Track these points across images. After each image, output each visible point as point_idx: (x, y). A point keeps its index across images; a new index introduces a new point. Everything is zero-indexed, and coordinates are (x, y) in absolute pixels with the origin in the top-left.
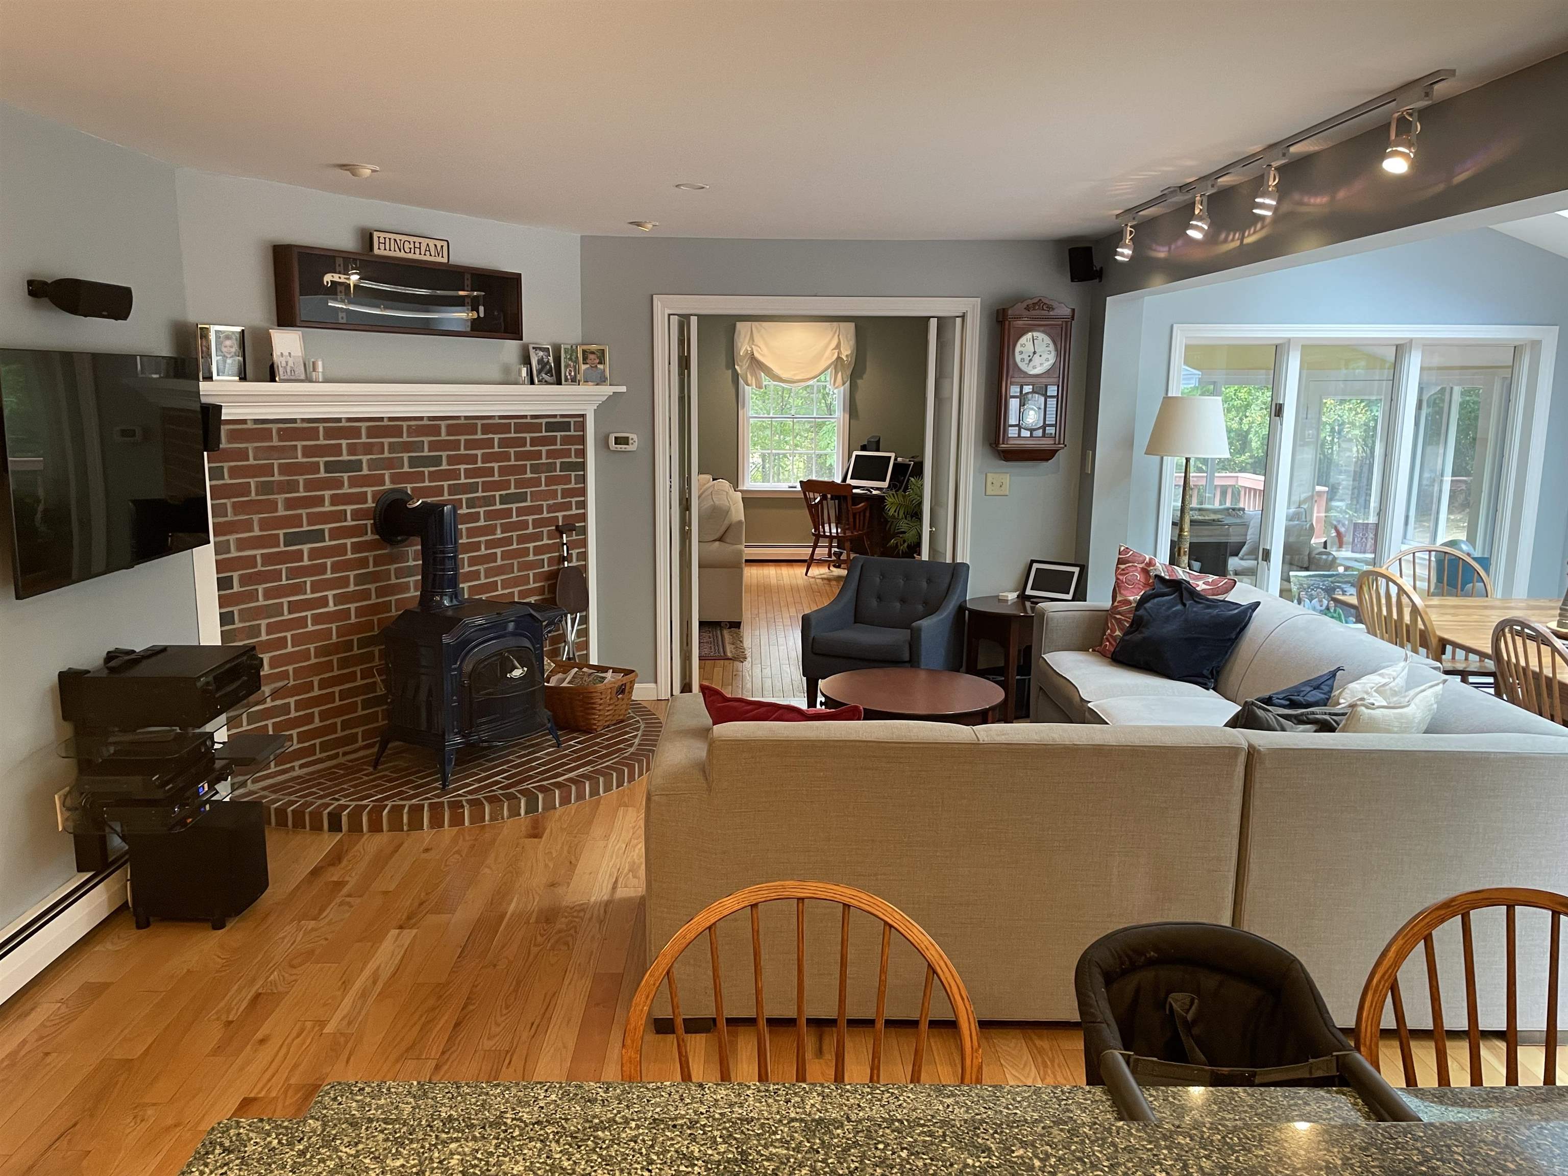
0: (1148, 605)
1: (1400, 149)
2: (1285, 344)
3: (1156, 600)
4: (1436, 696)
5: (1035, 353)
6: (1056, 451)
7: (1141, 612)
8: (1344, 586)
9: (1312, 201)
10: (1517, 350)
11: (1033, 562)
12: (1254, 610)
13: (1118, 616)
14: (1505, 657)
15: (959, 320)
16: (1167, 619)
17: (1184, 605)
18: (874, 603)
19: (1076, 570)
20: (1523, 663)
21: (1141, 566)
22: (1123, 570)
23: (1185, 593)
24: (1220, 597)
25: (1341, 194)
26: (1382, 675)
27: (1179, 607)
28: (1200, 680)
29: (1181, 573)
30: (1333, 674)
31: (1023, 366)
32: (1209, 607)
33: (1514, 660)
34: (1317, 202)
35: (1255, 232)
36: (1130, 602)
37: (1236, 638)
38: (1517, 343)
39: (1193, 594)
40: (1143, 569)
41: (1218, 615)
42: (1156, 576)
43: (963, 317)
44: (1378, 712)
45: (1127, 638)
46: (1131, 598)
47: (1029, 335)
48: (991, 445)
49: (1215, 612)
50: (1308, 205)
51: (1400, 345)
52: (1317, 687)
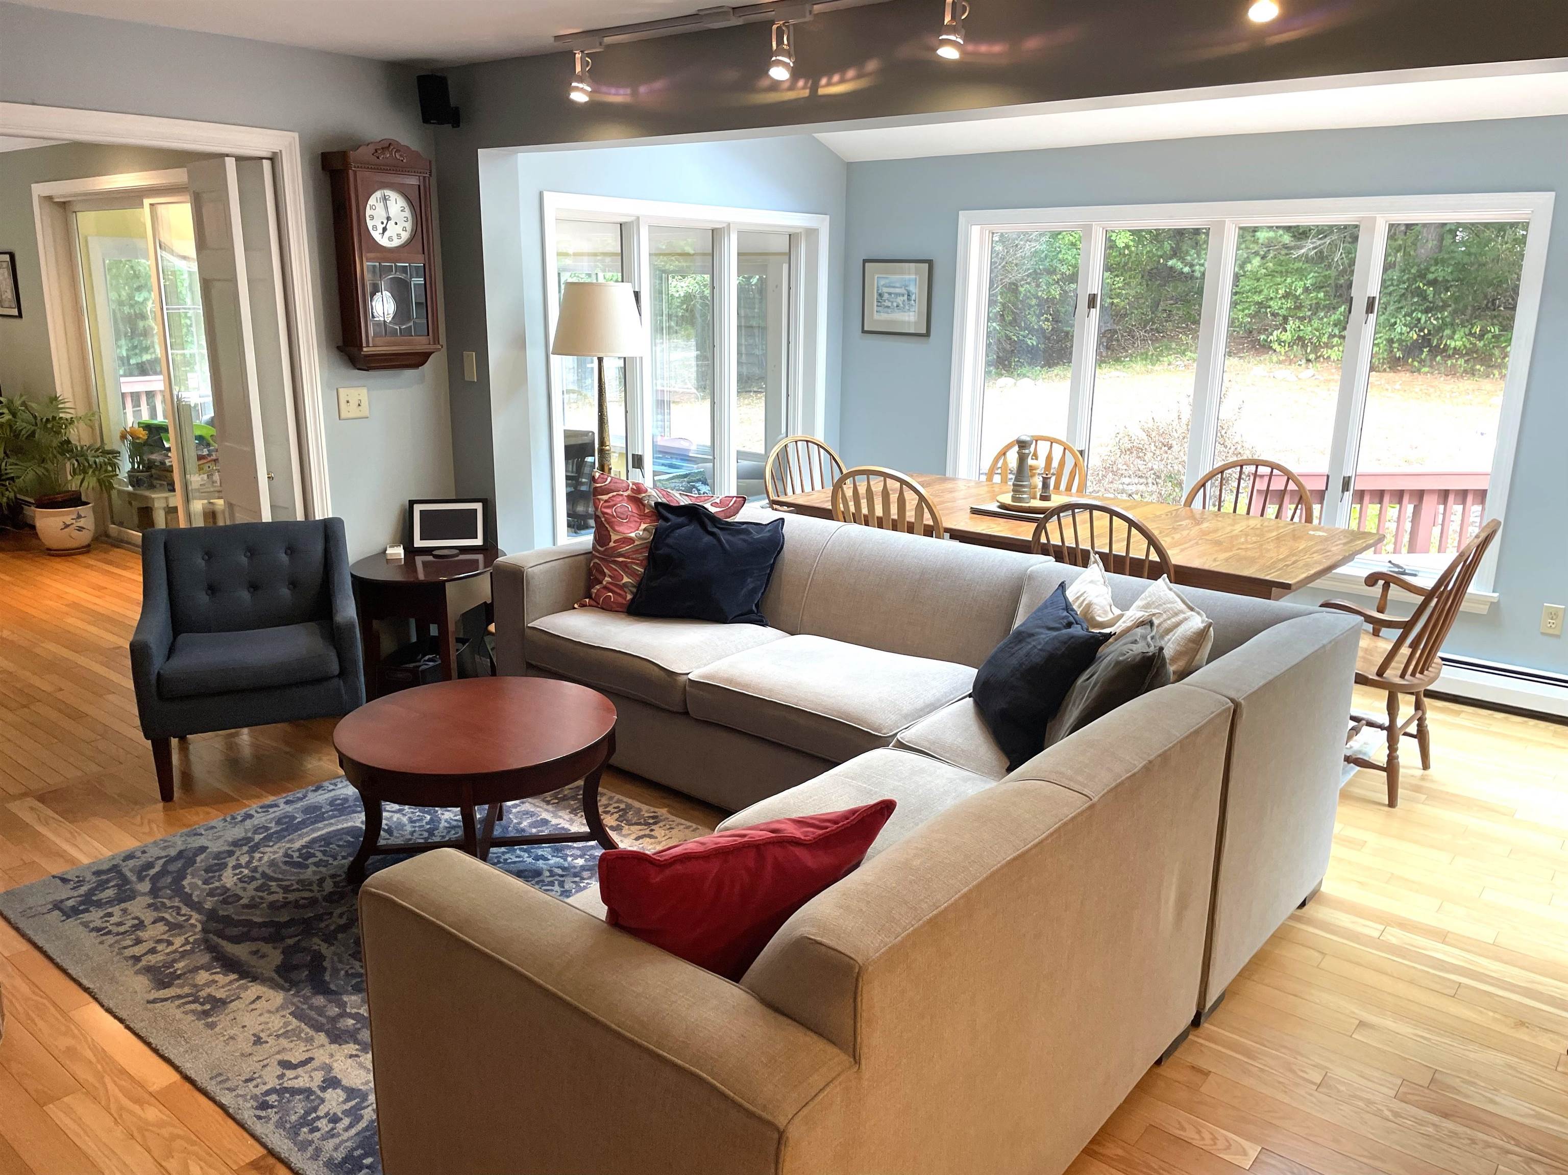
2: (632, 222)
5: (388, 219)
6: (430, 354)
7: (665, 551)
8: (697, 485)
10: (792, 238)
11: (412, 503)
12: (782, 529)
13: (621, 559)
15: (266, 164)
17: (712, 534)
18: (203, 598)
19: (478, 506)
21: (626, 494)
22: (606, 501)
23: (704, 520)
24: (735, 519)
28: (753, 616)
29: (678, 496)
31: (376, 235)
32: (738, 532)
36: (631, 541)
37: (774, 562)
38: (792, 231)
39: (711, 517)
42: (660, 504)
43: (273, 159)
46: (633, 535)
47: (378, 194)
48: (338, 348)
51: (717, 229)
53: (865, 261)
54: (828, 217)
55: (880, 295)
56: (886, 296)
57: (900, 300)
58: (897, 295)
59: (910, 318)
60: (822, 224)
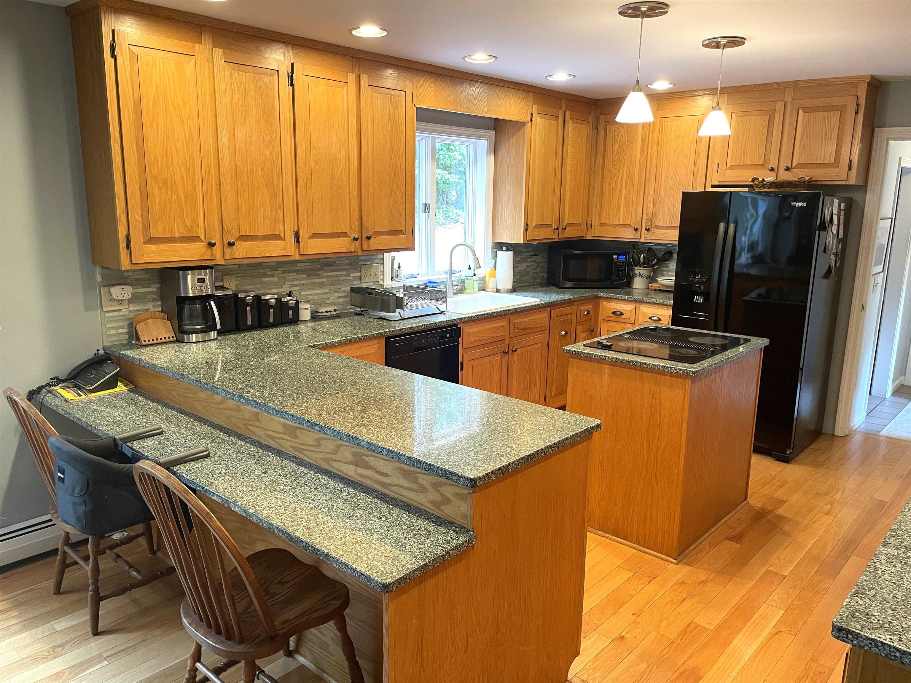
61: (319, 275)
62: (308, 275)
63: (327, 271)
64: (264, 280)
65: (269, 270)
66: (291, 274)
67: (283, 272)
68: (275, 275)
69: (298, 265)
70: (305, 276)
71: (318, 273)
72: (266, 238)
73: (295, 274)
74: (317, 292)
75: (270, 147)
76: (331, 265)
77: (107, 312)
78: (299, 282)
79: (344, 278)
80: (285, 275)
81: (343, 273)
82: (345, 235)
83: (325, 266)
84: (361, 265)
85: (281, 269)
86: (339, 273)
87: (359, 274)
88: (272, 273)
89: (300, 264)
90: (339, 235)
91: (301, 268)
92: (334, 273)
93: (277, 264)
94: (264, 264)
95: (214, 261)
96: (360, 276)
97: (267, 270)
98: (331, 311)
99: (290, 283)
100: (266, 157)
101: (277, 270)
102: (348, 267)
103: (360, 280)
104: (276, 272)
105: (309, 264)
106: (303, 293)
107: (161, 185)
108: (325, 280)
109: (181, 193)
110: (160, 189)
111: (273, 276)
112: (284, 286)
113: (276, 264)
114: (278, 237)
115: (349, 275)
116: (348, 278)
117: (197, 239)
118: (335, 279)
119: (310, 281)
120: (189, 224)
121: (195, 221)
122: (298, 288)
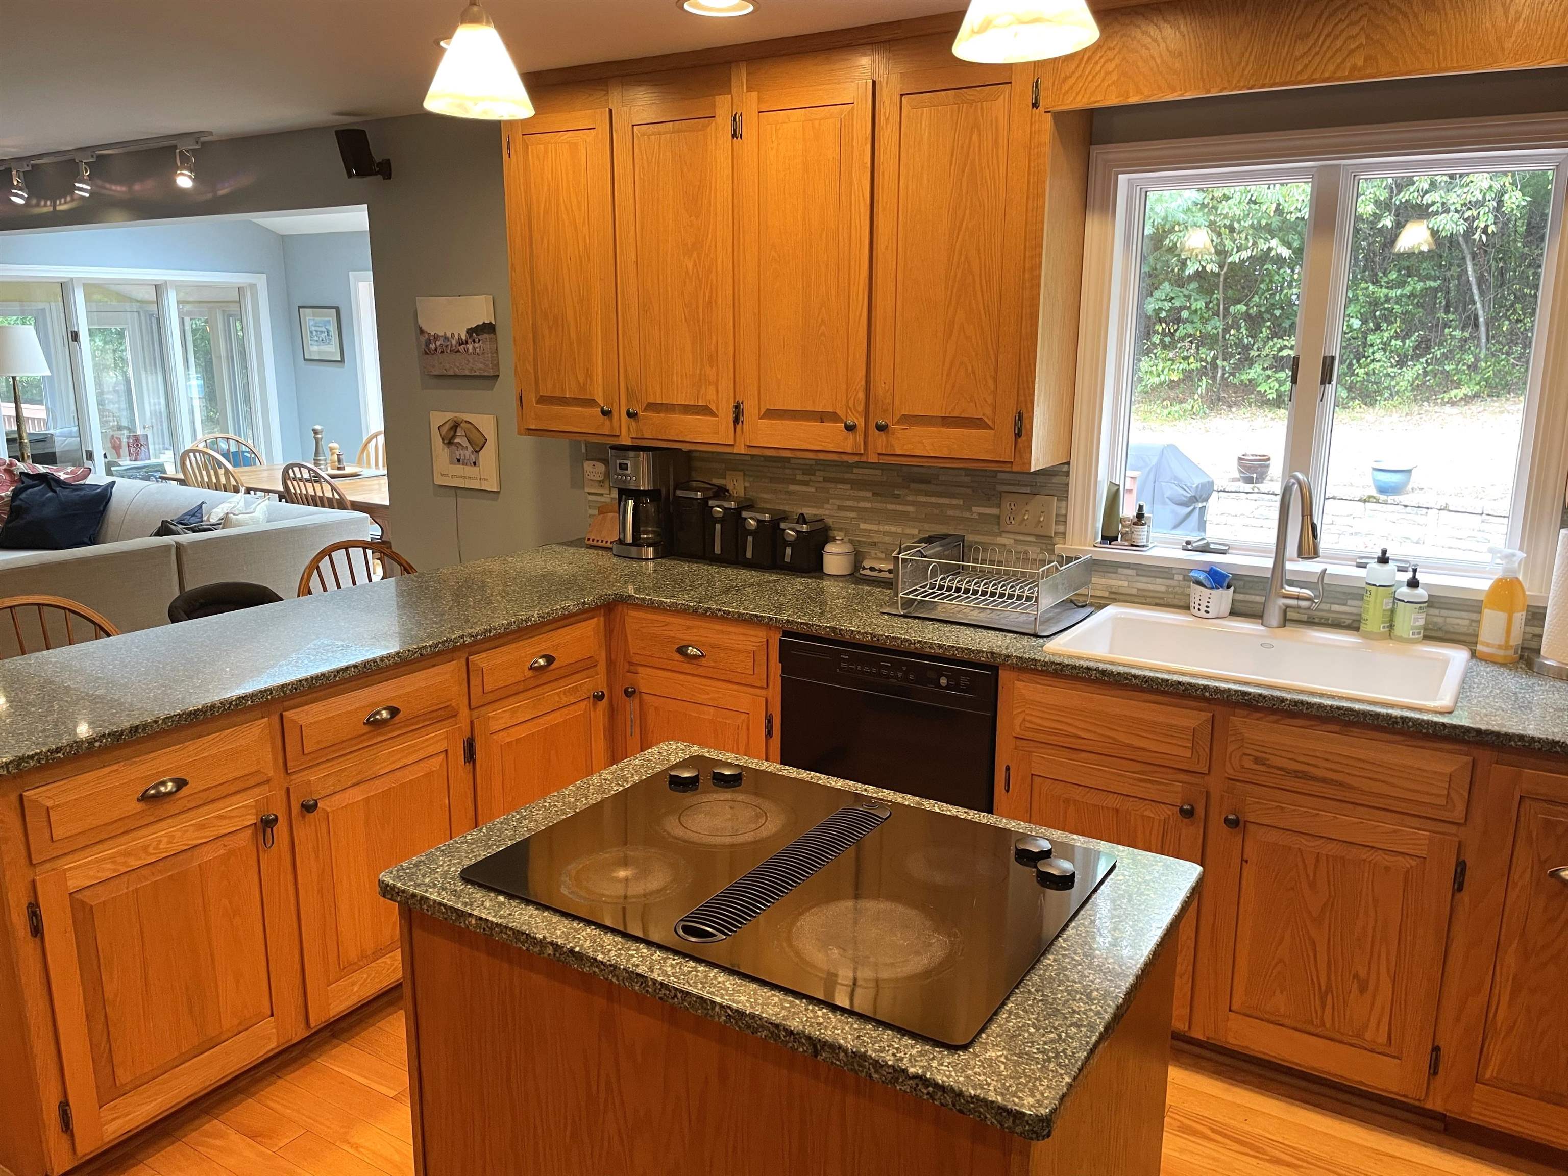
0: (23, 496)
1: (184, 172)
2: (68, 282)
3: (29, 491)
4: (266, 506)
7: (17, 503)
9: (114, 188)
10: (241, 290)
12: (112, 488)
14: (293, 491)
16: (43, 504)
17: (55, 492)
20: (304, 492)
23: (53, 483)
24: (82, 482)
25: (137, 187)
26: (230, 503)
27: (50, 494)
29: (41, 467)
30: (200, 506)
32: (76, 490)
33: (298, 491)
34: (118, 189)
35: (66, 203)
37: (104, 510)
38: (240, 285)
39: (58, 481)
40: (5, 470)
41: (85, 495)
42: (21, 473)
44: (240, 516)
45: (10, 525)
46: (3, 494)
49: (82, 493)
50: (111, 190)
52: (194, 515)
53: (299, 307)
54: (265, 275)
55: (311, 332)
56: (314, 333)
57: (323, 336)
58: (322, 332)
59: (331, 350)
60: (261, 281)
61: (897, 497)
62: (874, 494)
63: (918, 492)
64: (793, 488)
65: (801, 472)
66: (840, 486)
67: (826, 480)
68: (811, 484)
69: (855, 470)
70: (869, 494)
71: (896, 492)
72: (687, 409)
73: (849, 487)
74: (893, 529)
75: (695, 255)
76: (928, 482)
77: (589, 493)
78: (856, 504)
79: (957, 513)
80: (829, 485)
81: (955, 502)
82: (833, 417)
83: (914, 481)
84: (1001, 492)
85: (822, 473)
86: (946, 501)
87: (995, 511)
88: (806, 478)
89: (861, 471)
90: (822, 417)
91: (860, 477)
92: (933, 500)
93: (817, 464)
94: (792, 461)
95: (615, 439)
96: (999, 517)
97: (798, 471)
98: (880, 571)
99: (838, 502)
100: (687, 272)
101: (814, 475)
102: (969, 491)
103: (999, 524)
104: (812, 478)
105: (879, 472)
106: (863, 526)
107: (551, 324)
108: (911, 509)
109: (573, 335)
110: (550, 328)
111: (805, 483)
112: (826, 506)
113: (813, 462)
114: (706, 410)
115: (970, 510)
116: (967, 515)
117: (591, 403)
118: (936, 512)
119: (879, 506)
120: (581, 381)
121: (589, 376)
122: (853, 515)
